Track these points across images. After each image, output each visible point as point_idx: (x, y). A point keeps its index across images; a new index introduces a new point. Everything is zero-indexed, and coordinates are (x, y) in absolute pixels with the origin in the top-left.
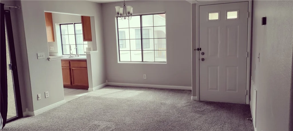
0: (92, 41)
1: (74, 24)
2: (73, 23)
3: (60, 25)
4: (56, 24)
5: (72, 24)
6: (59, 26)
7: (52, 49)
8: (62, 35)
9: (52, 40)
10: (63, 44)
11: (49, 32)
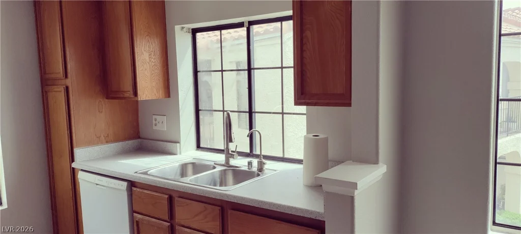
0: (349, 105)
1: (246, 24)
2: (245, 19)
3: (195, 32)
4: (177, 28)
5: (240, 25)
6: (190, 36)
7: (160, 125)
8: (199, 74)
9: (161, 92)
10: (200, 108)
11: (147, 58)
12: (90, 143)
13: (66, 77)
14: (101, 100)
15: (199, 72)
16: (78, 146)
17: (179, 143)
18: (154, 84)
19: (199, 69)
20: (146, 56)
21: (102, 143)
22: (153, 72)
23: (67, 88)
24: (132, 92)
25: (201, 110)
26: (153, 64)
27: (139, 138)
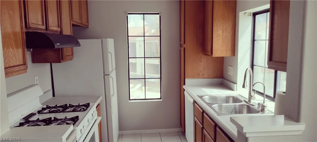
3: (255, 14)
4: (241, 13)
6: (251, 18)
7: (230, 72)
8: (255, 41)
9: (228, 53)
10: (254, 64)
11: (221, 33)
12: (193, 77)
13: (185, 43)
14: (202, 55)
15: (255, 40)
16: (187, 78)
17: (236, 84)
18: (224, 48)
19: (256, 39)
20: (220, 32)
21: (200, 78)
22: (224, 41)
23: (185, 48)
24: (210, 52)
25: (255, 65)
26: (224, 36)
27: (223, 78)
